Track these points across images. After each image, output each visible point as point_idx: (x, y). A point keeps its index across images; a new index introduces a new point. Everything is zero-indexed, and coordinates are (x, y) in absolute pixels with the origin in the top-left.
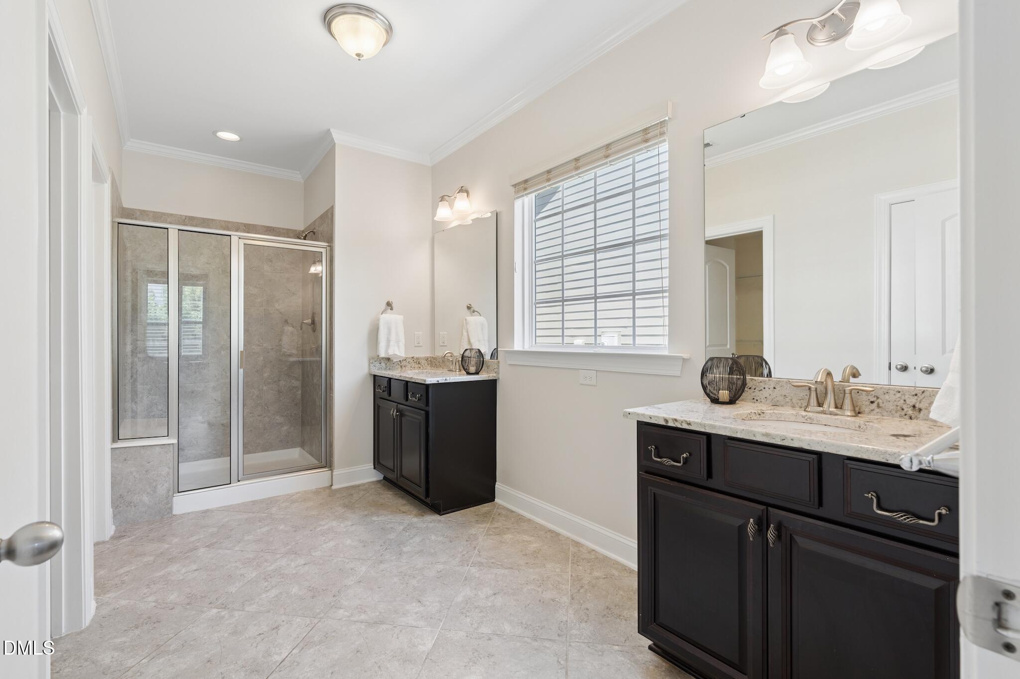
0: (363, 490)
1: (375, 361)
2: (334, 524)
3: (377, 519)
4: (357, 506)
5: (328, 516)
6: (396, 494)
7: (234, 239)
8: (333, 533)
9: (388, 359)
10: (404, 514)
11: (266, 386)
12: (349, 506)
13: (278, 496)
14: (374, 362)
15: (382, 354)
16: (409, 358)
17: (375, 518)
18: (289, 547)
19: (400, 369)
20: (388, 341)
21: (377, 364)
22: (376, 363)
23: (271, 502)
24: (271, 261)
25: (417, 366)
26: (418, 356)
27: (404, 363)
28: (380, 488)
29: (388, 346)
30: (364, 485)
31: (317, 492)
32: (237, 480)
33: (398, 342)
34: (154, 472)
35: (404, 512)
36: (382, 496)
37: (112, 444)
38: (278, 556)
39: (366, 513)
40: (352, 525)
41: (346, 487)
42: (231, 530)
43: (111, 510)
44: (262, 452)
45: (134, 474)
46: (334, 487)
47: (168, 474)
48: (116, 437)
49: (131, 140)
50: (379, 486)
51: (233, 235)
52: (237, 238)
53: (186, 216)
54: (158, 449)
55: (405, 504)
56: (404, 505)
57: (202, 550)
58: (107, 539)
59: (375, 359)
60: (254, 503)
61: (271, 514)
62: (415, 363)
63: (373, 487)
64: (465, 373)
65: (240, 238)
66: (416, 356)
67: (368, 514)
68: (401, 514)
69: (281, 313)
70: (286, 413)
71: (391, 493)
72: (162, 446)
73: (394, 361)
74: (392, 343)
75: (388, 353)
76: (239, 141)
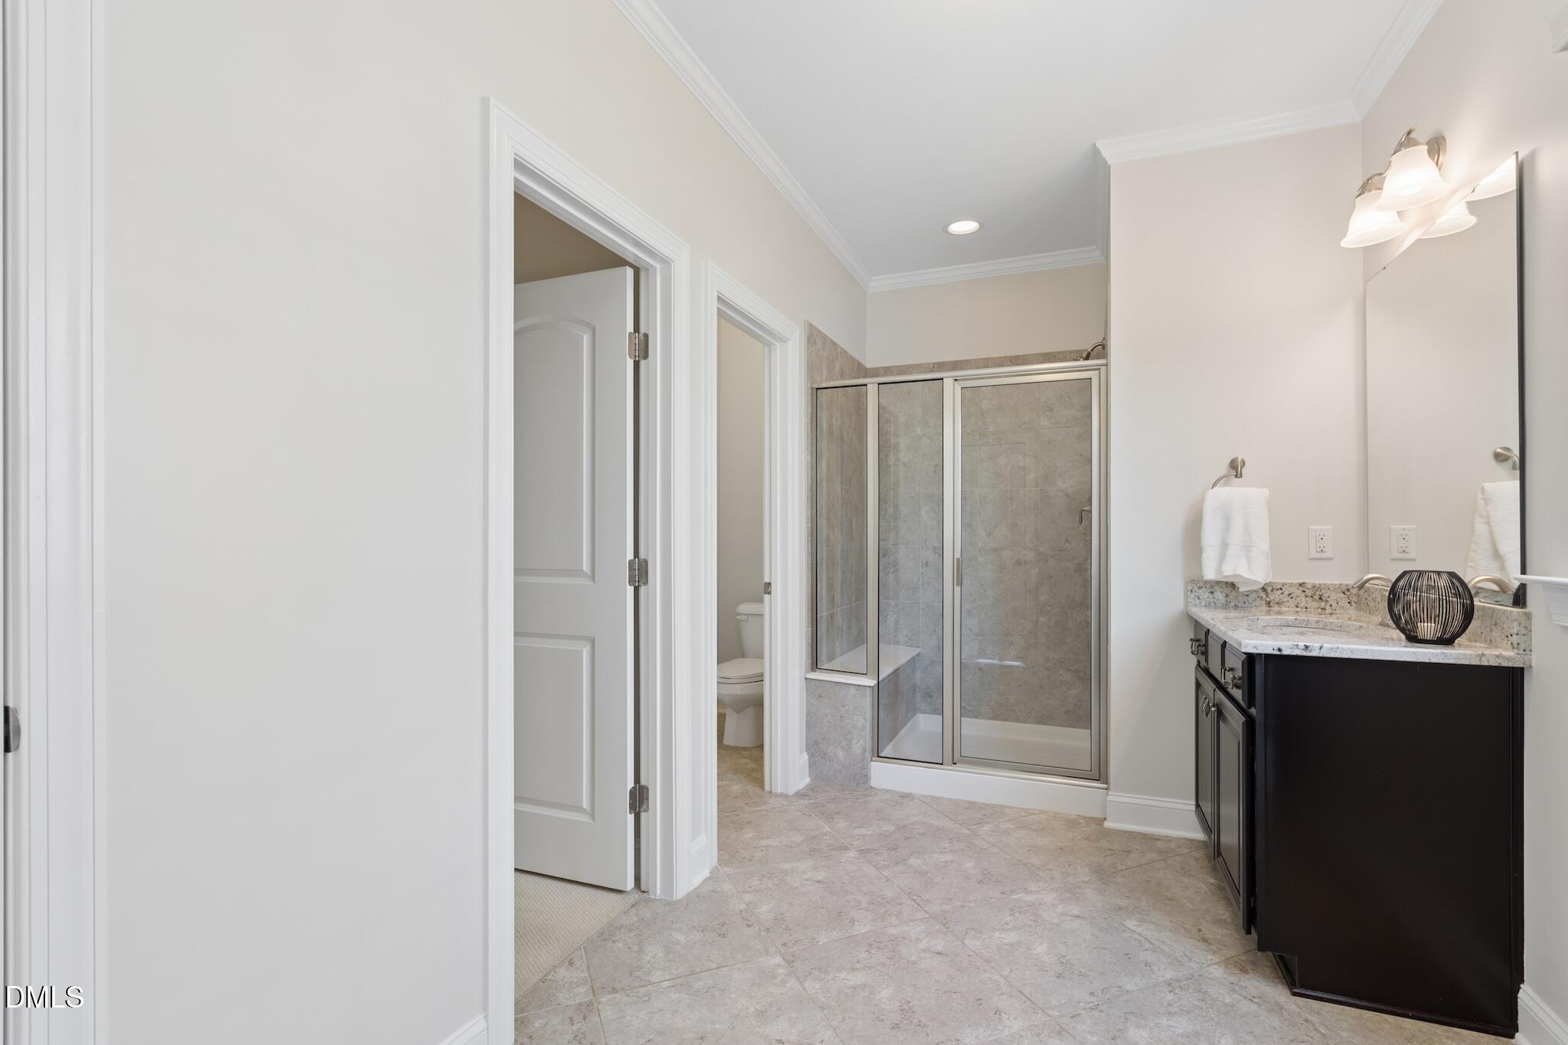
0: (1160, 852)
1: (1200, 588)
2: (1049, 898)
3: (1133, 928)
4: (1119, 880)
5: (1052, 878)
6: (1222, 889)
7: (948, 383)
8: (1031, 918)
9: (1233, 585)
10: (1203, 946)
11: (1043, 616)
12: (1103, 875)
13: (1009, 807)
14: (1196, 588)
15: (1210, 574)
16: (1291, 585)
17: (1131, 924)
18: (947, 907)
19: (1265, 608)
20: (1224, 546)
21: (1205, 594)
22: (1201, 591)
23: (990, 812)
24: (1051, 410)
25: (1315, 604)
26: (1317, 582)
27: (1274, 596)
28: (1197, 860)
29: (1222, 557)
30: (1168, 839)
31: (1072, 823)
32: (951, 761)
33: (1248, 548)
34: (848, 721)
35: (1205, 940)
36: (1185, 880)
37: (807, 672)
38: (920, 915)
39: (1124, 903)
40: (1078, 917)
41: (1131, 833)
42: (908, 838)
43: (805, 757)
44: (1037, 723)
45: (829, 717)
46: (1107, 824)
47: (864, 727)
48: (815, 664)
49: (874, 278)
50: (1198, 856)
51: (947, 377)
52: (951, 380)
53: (934, 363)
54: (852, 689)
55: (1225, 921)
56: (1220, 922)
57: (852, 854)
58: (791, 791)
59: (1196, 584)
60: (972, 805)
61: (976, 835)
62: (1309, 599)
63: (1185, 851)
64: (1403, 636)
65: (956, 380)
66: (1311, 580)
67: (1127, 907)
68: (1196, 943)
69: (1067, 495)
70: (1076, 667)
71: (1212, 881)
72: (857, 687)
73: (1241, 590)
74: (1231, 551)
75: (1223, 572)
76: (978, 230)
